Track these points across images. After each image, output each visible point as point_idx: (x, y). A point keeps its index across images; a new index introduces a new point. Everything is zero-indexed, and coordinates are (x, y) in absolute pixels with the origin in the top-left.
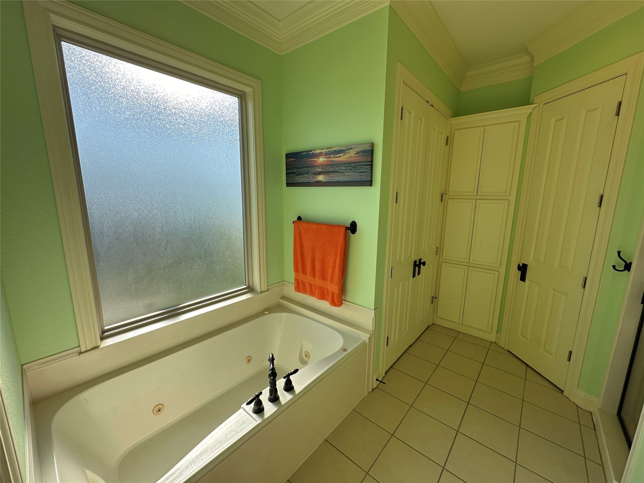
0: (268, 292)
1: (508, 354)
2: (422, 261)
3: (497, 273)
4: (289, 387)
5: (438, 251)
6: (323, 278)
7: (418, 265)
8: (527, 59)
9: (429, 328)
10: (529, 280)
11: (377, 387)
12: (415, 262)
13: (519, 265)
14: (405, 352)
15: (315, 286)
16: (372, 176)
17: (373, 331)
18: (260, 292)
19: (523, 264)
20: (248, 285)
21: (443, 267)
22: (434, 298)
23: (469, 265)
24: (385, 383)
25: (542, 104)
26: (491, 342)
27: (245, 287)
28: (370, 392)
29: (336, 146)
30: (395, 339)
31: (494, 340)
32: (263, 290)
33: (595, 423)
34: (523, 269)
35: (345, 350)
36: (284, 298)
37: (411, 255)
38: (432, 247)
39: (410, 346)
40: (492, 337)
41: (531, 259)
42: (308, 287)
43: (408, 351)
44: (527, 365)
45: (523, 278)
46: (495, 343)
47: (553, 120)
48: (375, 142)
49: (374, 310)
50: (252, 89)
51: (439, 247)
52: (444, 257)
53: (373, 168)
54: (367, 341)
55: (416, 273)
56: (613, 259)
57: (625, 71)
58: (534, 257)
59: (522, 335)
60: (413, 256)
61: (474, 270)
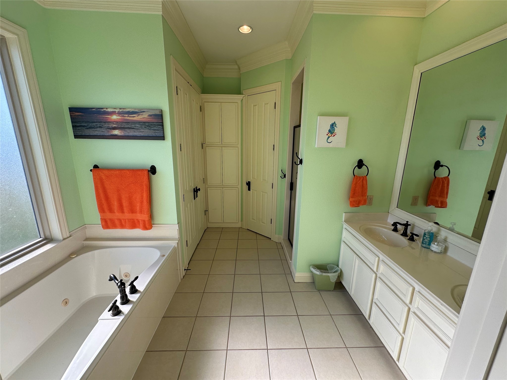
0: (71, 237)
1: (248, 231)
2: (198, 188)
3: (237, 189)
4: (134, 290)
5: (204, 181)
6: (132, 211)
7: (196, 190)
8: (236, 67)
9: (206, 231)
10: (252, 190)
11: (185, 274)
12: (194, 189)
13: (247, 182)
14: (196, 249)
15: (125, 220)
16: (164, 133)
17: (179, 238)
18: (61, 238)
20: (44, 237)
21: (208, 190)
22: (206, 211)
23: (223, 187)
24: (190, 270)
25: (247, 96)
26: (239, 228)
27: (41, 239)
28: (182, 279)
29: (130, 108)
30: (190, 242)
32: (65, 237)
33: (282, 246)
34: (249, 184)
35: (164, 256)
36: (87, 239)
37: (191, 186)
38: (201, 178)
39: (198, 244)
40: (239, 225)
41: (251, 178)
42: (117, 222)
43: (197, 248)
44: (256, 233)
45: (249, 189)
46: (241, 227)
47: (252, 105)
48: (163, 110)
50: (16, 36)
51: (205, 178)
52: (208, 184)
53: (164, 127)
54: (176, 246)
55: (195, 197)
56: (280, 174)
57: (275, 89)
58: (253, 178)
59: (252, 219)
60: (192, 186)
61: (226, 189)
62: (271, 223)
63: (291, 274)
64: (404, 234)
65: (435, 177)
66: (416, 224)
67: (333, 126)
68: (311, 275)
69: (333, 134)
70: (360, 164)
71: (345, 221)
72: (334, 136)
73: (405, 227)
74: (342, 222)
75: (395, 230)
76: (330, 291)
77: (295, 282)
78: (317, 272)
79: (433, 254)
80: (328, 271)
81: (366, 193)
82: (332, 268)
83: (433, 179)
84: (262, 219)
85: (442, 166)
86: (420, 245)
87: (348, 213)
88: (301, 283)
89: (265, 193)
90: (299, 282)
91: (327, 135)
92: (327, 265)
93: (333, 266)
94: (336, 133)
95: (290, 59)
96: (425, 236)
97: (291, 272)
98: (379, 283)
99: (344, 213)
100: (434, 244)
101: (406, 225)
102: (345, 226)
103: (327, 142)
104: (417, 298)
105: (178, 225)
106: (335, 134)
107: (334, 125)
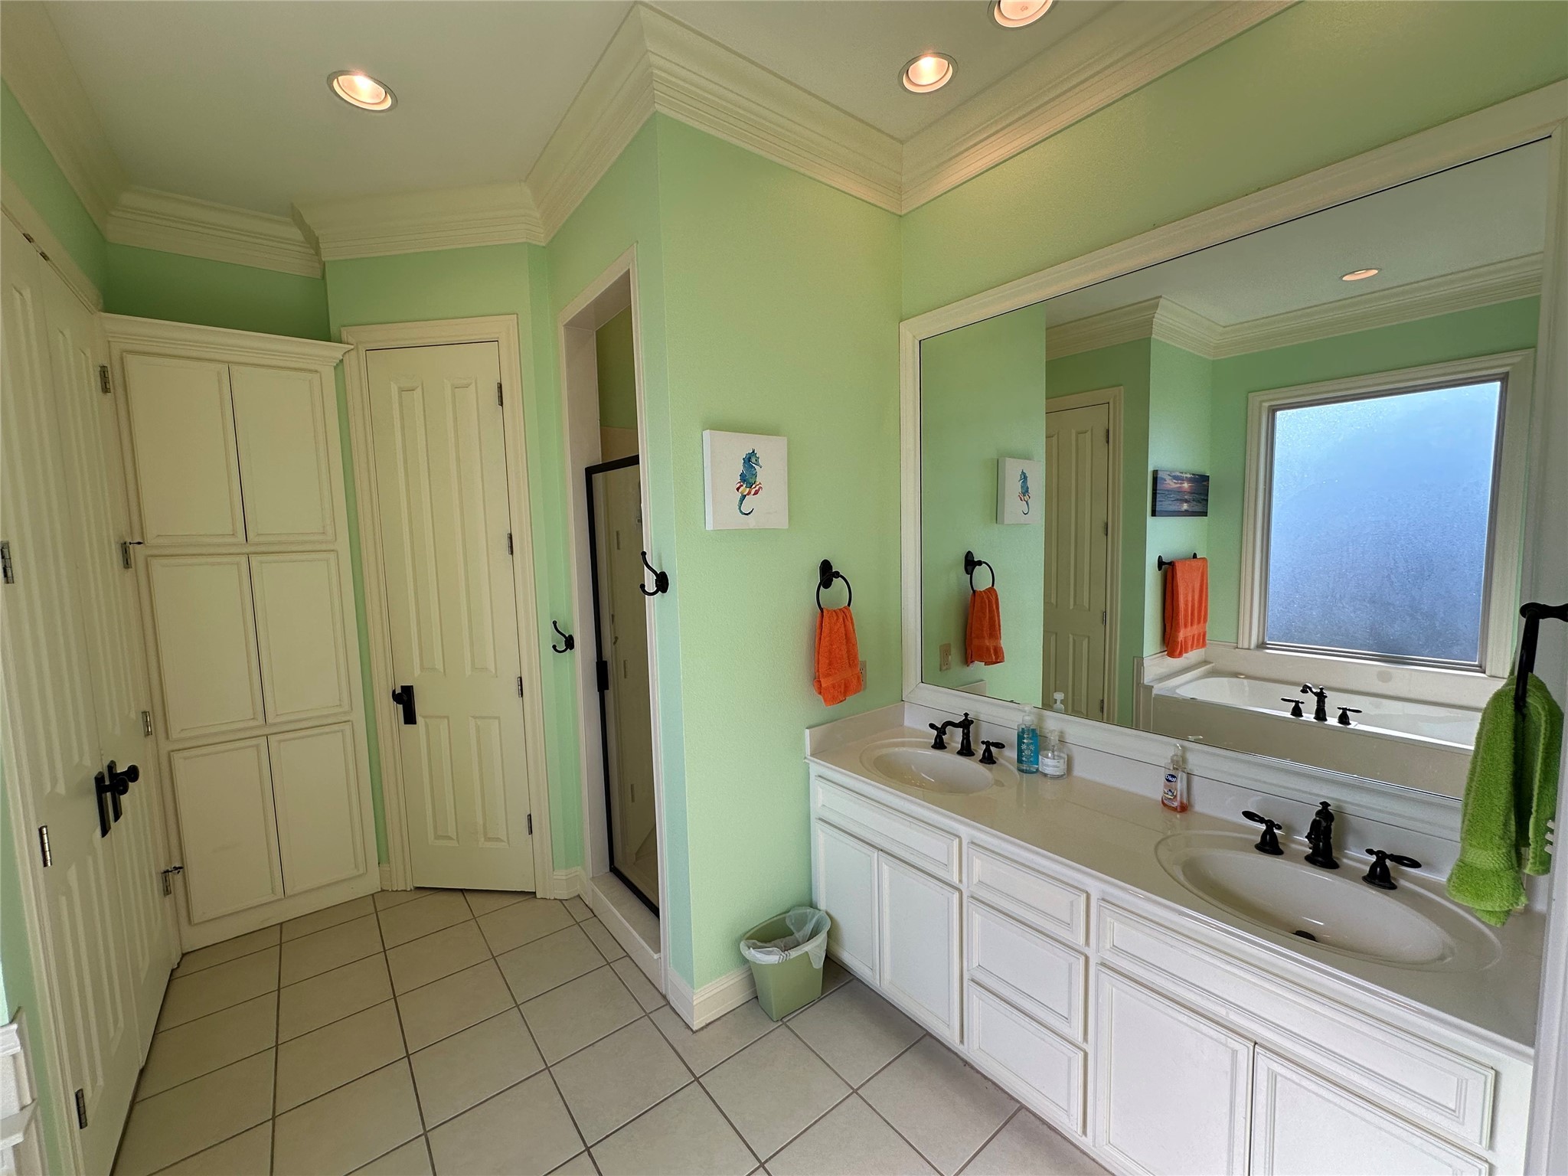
1: (419, 894)
2: (120, 771)
3: (346, 726)
5: (148, 724)
8: (298, 234)
9: (177, 974)
10: (424, 717)
12: (99, 780)
13: (394, 692)
14: (134, 1102)
19: (402, 687)
21: (176, 764)
22: (171, 874)
23: (268, 733)
25: (362, 353)
26: (373, 895)
31: (375, 886)
33: (591, 907)
34: (405, 698)
38: (129, 715)
39: (142, 1072)
40: (371, 883)
41: (417, 672)
43: (141, 1096)
44: (462, 890)
45: (410, 718)
46: (383, 891)
47: (394, 386)
49: (12, 1022)
51: (150, 710)
52: (175, 734)
55: (107, 818)
56: (549, 636)
57: (493, 337)
58: (422, 668)
59: (437, 837)
60: (87, 762)
61: (285, 741)
62: (531, 832)
63: (668, 1003)
64: (966, 751)
65: (974, 591)
66: (982, 717)
67: (750, 460)
68: (744, 976)
69: (754, 486)
70: (827, 574)
71: (812, 755)
72: (756, 493)
73: (963, 731)
74: (805, 758)
75: (939, 745)
76: (812, 1003)
77: (694, 1032)
78: (768, 958)
79: (1049, 782)
80: (792, 934)
81: (856, 657)
82: (802, 922)
83: (970, 597)
84: (484, 825)
85: (980, 563)
86: (1014, 769)
87: (816, 728)
88: (716, 1023)
89: (490, 718)
90: (708, 1022)
91: (738, 489)
92: (784, 918)
93: (801, 910)
94: (760, 484)
95: (544, 247)
96: (1024, 743)
97: (664, 997)
98: (977, 915)
99: (807, 731)
100: (1047, 757)
101: (966, 724)
102: (817, 767)
103: (741, 512)
104: (1109, 919)
105: (15, 1026)
106: (758, 487)
107: (753, 460)
